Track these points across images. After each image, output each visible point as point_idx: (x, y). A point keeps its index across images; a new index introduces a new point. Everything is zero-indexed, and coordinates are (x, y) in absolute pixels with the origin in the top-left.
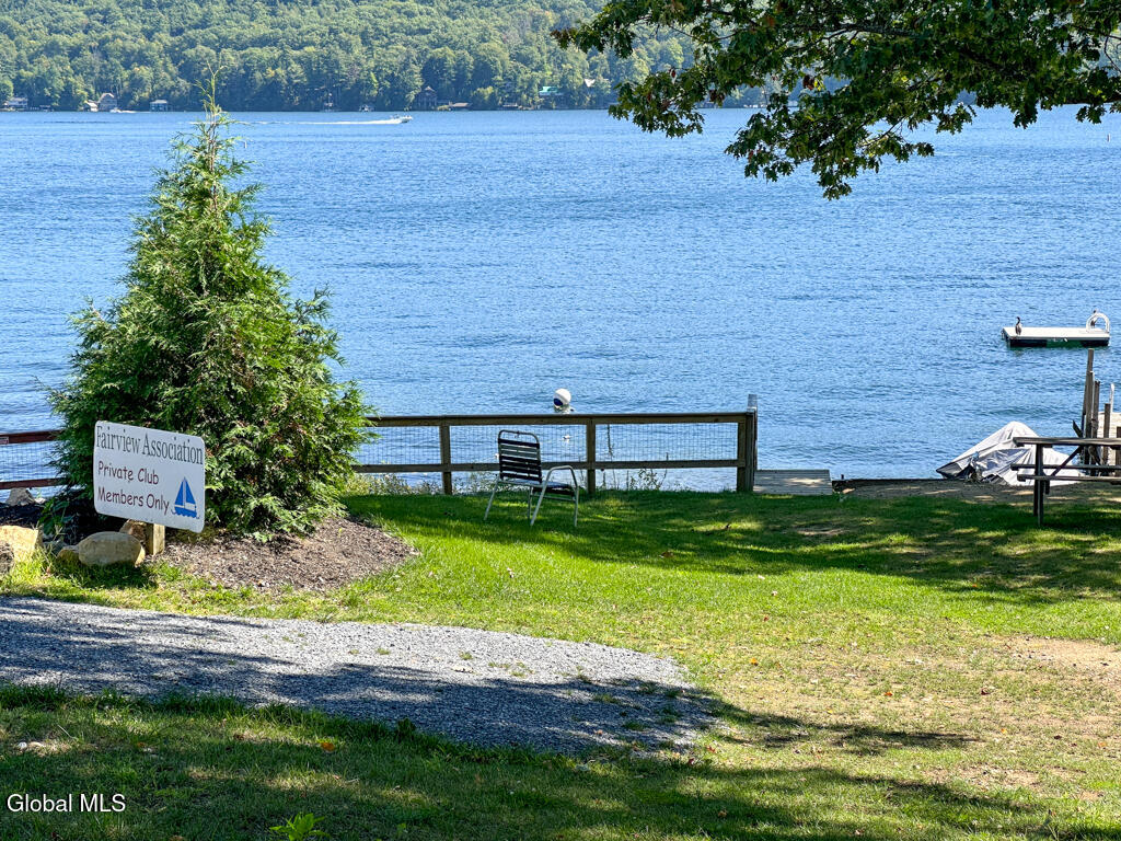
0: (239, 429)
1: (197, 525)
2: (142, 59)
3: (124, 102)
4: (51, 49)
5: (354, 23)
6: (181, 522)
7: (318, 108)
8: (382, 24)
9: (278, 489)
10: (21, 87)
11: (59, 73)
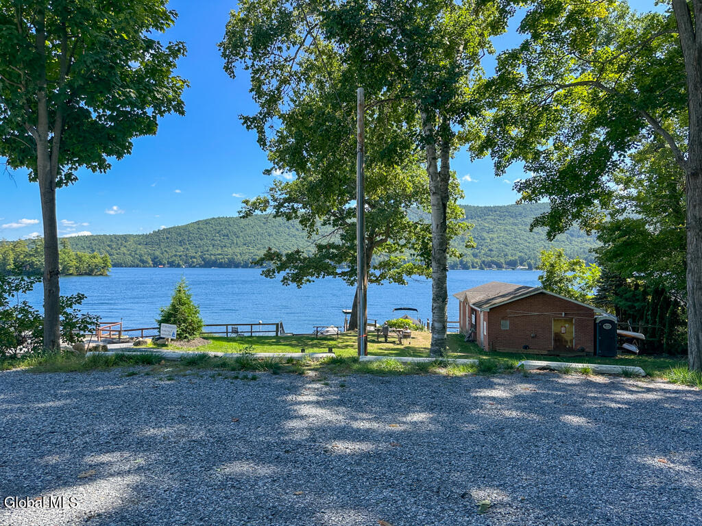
0: (183, 324)
1: (175, 338)
2: (194, 258)
3: (190, 266)
4: (176, 256)
5: (238, 251)
6: (172, 338)
7: (231, 267)
8: (244, 252)
9: (189, 333)
10: (168, 263)
11: (177, 260)
